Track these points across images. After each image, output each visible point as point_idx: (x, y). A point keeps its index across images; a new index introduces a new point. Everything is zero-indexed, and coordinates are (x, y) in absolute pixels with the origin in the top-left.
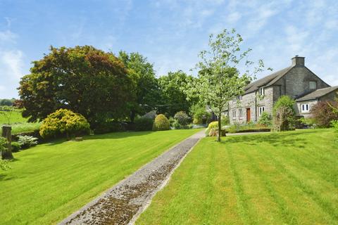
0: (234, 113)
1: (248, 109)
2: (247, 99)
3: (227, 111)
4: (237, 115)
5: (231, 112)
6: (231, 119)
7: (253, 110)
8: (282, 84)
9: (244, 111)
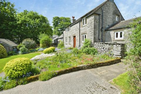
0: (67, 40)
1: (75, 37)
2: (74, 30)
3: (63, 38)
4: (68, 41)
5: (64, 39)
6: (65, 44)
7: (77, 38)
8: (101, 13)
9: (72, 38)
